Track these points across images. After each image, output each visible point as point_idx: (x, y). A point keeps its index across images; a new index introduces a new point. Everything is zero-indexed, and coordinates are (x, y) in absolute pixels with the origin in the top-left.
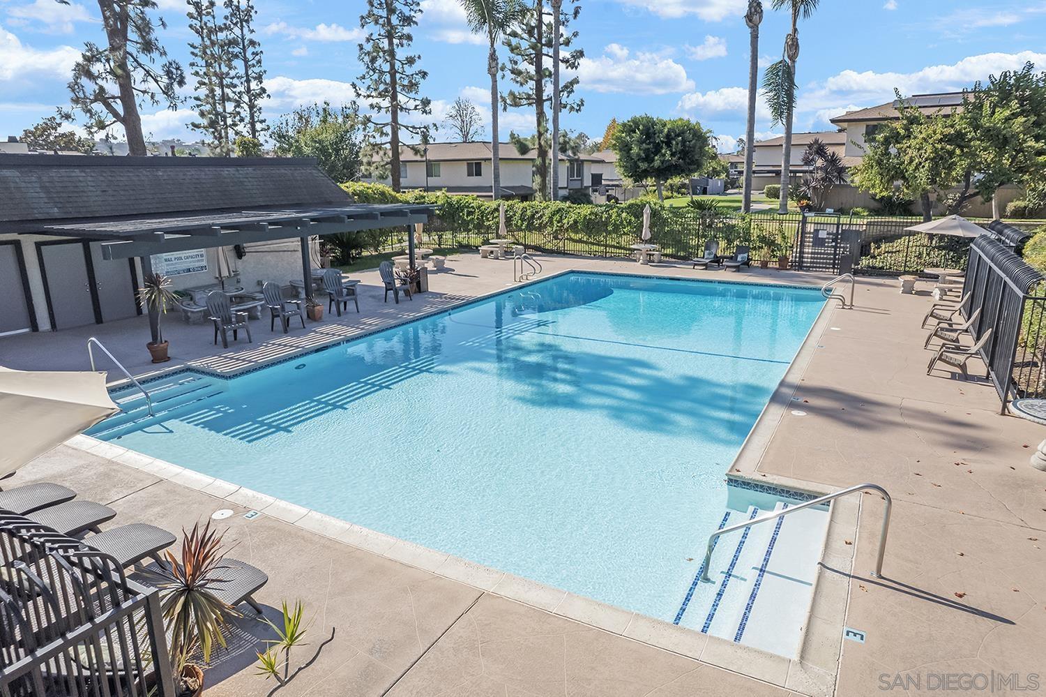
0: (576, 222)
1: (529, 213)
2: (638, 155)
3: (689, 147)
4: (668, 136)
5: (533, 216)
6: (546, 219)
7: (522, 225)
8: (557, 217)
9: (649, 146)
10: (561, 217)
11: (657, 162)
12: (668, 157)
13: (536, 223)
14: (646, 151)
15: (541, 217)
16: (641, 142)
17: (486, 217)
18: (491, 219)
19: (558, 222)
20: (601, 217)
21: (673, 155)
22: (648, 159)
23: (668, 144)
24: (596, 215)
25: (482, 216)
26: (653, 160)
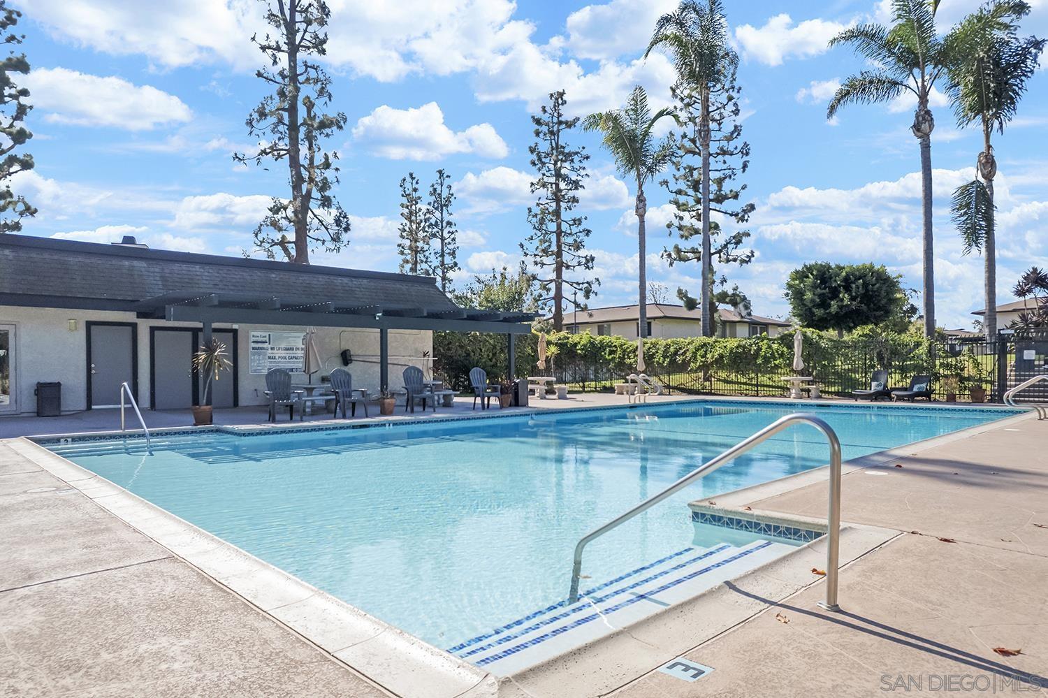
0: (721, 356)
1: (672, 349)
2: (812, 301)
3: (872, 291)
4: (846, 279)
5: (676, 353)
6: (689, 355)
7: (664, 362)
8: (702, 352)
9: (823, 291)
10: (706, 352)
11: (834, 306)
12: (846, 302)
13: (679, 359)
14: (820, 296)
15: (685, 352)
16: (814, 287)
17: (627, 355)
18: (632, 357)
19: (702, 357)
20: (750, 350)
21: (853, 299)
22: (824, 304)
23: (847, 289)
24: (744, 347)
25: (624, 355)
26: (829, 306)
